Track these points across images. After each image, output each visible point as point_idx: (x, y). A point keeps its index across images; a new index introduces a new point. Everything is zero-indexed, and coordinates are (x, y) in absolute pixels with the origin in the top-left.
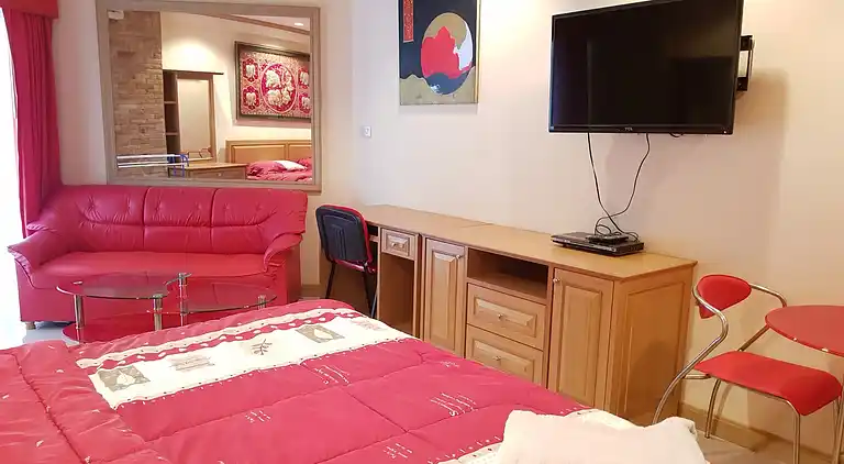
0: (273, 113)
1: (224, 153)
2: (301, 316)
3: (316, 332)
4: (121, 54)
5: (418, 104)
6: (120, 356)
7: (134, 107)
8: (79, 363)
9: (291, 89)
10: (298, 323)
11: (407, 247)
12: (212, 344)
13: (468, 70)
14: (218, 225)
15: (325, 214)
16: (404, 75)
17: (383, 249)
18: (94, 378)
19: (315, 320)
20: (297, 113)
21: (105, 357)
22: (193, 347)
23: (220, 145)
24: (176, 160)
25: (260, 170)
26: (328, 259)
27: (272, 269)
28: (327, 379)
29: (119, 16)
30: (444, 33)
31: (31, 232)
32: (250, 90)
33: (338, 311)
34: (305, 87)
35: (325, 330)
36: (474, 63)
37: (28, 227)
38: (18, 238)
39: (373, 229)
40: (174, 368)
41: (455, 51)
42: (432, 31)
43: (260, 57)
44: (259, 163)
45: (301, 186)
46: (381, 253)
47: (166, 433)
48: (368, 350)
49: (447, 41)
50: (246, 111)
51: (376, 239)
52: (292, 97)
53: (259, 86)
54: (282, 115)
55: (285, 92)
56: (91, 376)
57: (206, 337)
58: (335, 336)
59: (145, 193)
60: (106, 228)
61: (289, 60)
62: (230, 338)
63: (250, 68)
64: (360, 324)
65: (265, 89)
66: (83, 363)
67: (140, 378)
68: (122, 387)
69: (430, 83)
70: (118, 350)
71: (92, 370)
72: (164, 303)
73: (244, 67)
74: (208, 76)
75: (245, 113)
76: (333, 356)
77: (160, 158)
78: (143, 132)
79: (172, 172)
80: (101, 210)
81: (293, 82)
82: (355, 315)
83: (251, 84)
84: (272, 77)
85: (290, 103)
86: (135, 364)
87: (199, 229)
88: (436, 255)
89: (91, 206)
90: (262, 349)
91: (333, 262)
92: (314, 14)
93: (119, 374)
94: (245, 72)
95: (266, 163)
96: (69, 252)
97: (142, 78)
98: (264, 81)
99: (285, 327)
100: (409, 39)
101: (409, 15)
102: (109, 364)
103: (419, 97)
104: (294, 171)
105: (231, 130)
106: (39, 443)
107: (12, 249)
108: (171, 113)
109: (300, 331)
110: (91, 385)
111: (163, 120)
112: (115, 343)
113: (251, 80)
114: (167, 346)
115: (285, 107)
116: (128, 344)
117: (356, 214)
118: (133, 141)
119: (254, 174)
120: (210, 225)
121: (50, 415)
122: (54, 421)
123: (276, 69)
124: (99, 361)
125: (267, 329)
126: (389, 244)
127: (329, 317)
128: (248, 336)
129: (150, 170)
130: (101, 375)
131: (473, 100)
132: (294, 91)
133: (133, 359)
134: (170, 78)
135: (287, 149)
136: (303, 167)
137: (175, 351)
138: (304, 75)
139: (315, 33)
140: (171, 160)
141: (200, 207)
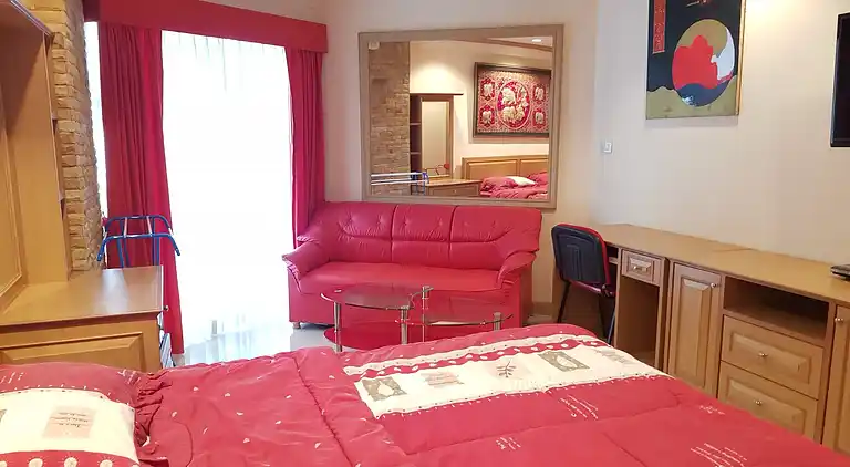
0: (507, 129)
1: (460, 171)
2: (543, 340)
3: (559, 358)
4: (376, 81)
5: (666, 117)
6: (379, 366)
7: (385, 129)
8: (345, 369)
9: (527, 105)
10: (541, 347)
11: (651, 270)
12: (461, 361)
13: (728, 80)
14: (457, 240)
15: (561, 234)
16: (651, 87)
17: (623, 271)
18: (359, 386)
19: (557, 346)
20: (530, 128)
21: (367, 366)
22: (442, 364)
23: (457, 162)
24: (418, 178)
25: (492, 187)
26: (562, 278)
27: (506, 286)
28: (574, 411)
29: (375, 47)
30: (700, 41)
31: (301, 243)
32: (487, 108)
33: (580, 337)
34: (539, 102)
35: (568, 358)
36: (735, 71)
37: (299, 238)
38: (290, 249)
39: (613, 251)
40: (427, 383)
41: (714, 59)
42: (687, 39)
43: (497, 76)
44: (491, 179)
45: (534, 203)
46: (622, 276)
47: (424, 448)
48: (615, 384)
49: (705, 50)
50: (482, 129)
51: (616, 261)
52: (526, 113)
53: (496, 103)
54: (516, 131)
55: (519, 108)
56: (356, 384)
57: (454, 354)
58: (580, 365)
59: (393, 209)
60: (361, 241)
61: (526, 76)
62: (476, 358)
63: (488, 87)
64: (604, 354)
65: (501, 107)
66: (350, 370)
67: (398, 390)
68: (383, 397)
69: (682, 95)
70: (379, 360)
71: (357, 378)
72: (409, 314)
73: (482, 86)
74: (448, 98)
75: (481, 131)
76: (580, 387)
77: (404, 175)
78: (391, 152)
79: (414, 188)
80: (356, 225)
81: (527, 98)
82: (599, 344)
83: (487, 103)
84: (508, 94)
85: (524, 119)
86: (392, 376)
87: (439, 244)
88: (686, 281)
89: (349, 221)
90: (506, 372)
91: (568, 284)
92: (557, 30)
93: (379, 385)
94: (482, 91)
95: (498, 179)
96: (329, 261)
97: (392, 103)
98: (500, 99)
99: (527, 350)
100: (660, 49)
101: (660, 26)
102: (371, 373)
103: (669, 110)
104: (524, 186)
105: (467, 149)
106: (317, 445)
107: (286, 258)
108: (415, 133)
109: (543, 357)
110: (356, 392)
111: (408, 141)
112: (375, 353)
113: (488, 98)
114: (420, 359)
115: (519, 122)
116: (386, 354)
117: (595, 234)
118: (383, 161)
119: (487, 190)
120: (449, 240)
121: (325, 418)
122: (328, 424)
123: (512, 87)
124: (363, 369)
125: (511, 351)
126: (632, 267)
127: (572, 344)
128: (492, 356)
129: (395, 187)
130: (365, 383)
131: (733, 111)
132: (528, 107)
133: (390, 371)
134: (415, 100)
135: (519, 166)
136: (533, 183)
137: (425, 366)
138: (539, 91)
139: (558, 49)
140: (413, 178)
141: (441, 224)
